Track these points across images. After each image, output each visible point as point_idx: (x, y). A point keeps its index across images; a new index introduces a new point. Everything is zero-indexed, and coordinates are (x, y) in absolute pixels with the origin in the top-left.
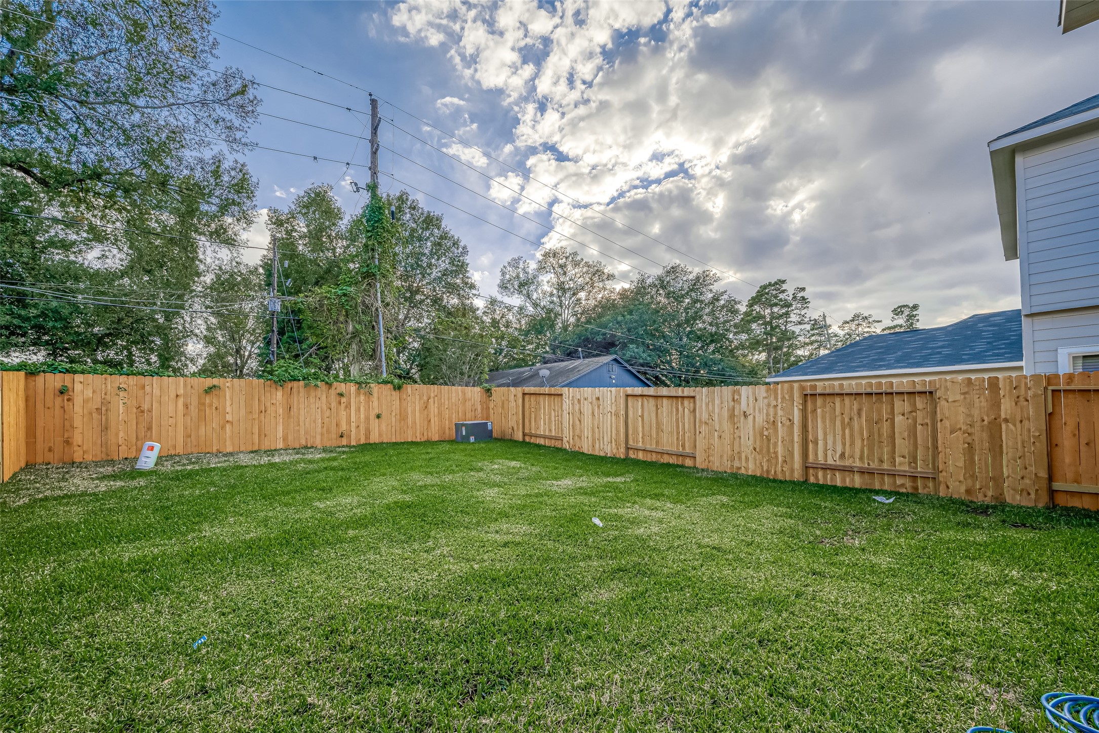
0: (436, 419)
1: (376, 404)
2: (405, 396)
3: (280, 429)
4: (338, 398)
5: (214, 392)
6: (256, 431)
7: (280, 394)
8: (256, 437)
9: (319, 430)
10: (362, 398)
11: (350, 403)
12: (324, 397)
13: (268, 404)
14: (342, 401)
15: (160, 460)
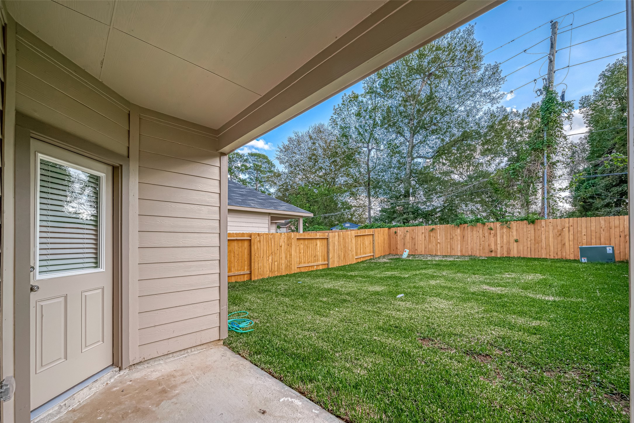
0: (571, 243)
1: (515, 233)
2: (539, 228)
3: (459, 246)
4: (489, 231)
5: (434, 231)
6: (449, 247)
7: (459, 230)
8: (449, 249)
9: (478, 247)
10: (505, 230)
11: (497, 233)
12: (481, 231)
13: (454, 235)
14: (492, 233)
15: (409, 255)
